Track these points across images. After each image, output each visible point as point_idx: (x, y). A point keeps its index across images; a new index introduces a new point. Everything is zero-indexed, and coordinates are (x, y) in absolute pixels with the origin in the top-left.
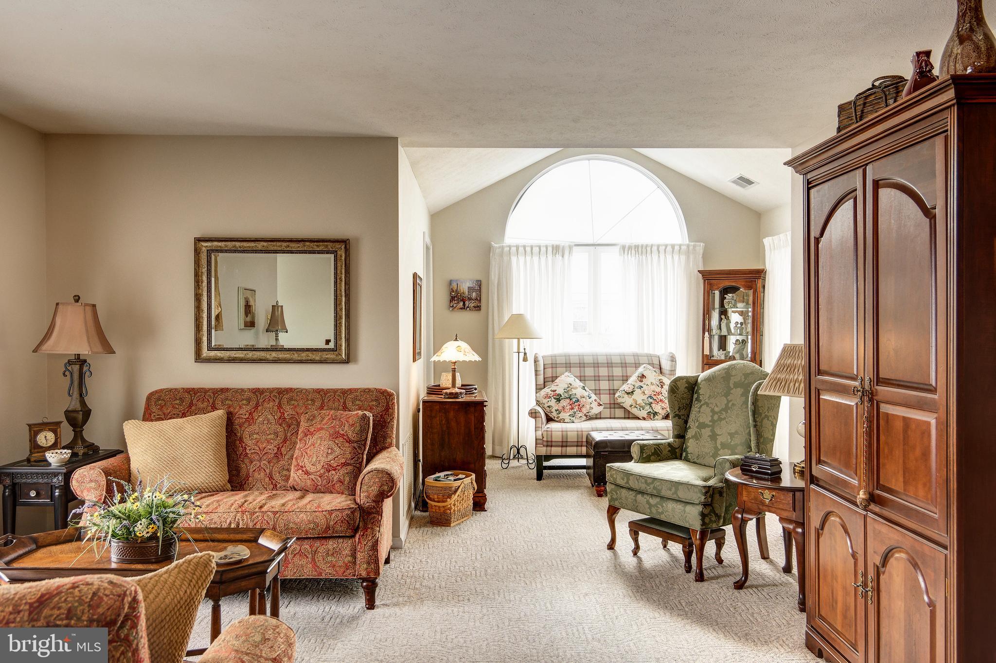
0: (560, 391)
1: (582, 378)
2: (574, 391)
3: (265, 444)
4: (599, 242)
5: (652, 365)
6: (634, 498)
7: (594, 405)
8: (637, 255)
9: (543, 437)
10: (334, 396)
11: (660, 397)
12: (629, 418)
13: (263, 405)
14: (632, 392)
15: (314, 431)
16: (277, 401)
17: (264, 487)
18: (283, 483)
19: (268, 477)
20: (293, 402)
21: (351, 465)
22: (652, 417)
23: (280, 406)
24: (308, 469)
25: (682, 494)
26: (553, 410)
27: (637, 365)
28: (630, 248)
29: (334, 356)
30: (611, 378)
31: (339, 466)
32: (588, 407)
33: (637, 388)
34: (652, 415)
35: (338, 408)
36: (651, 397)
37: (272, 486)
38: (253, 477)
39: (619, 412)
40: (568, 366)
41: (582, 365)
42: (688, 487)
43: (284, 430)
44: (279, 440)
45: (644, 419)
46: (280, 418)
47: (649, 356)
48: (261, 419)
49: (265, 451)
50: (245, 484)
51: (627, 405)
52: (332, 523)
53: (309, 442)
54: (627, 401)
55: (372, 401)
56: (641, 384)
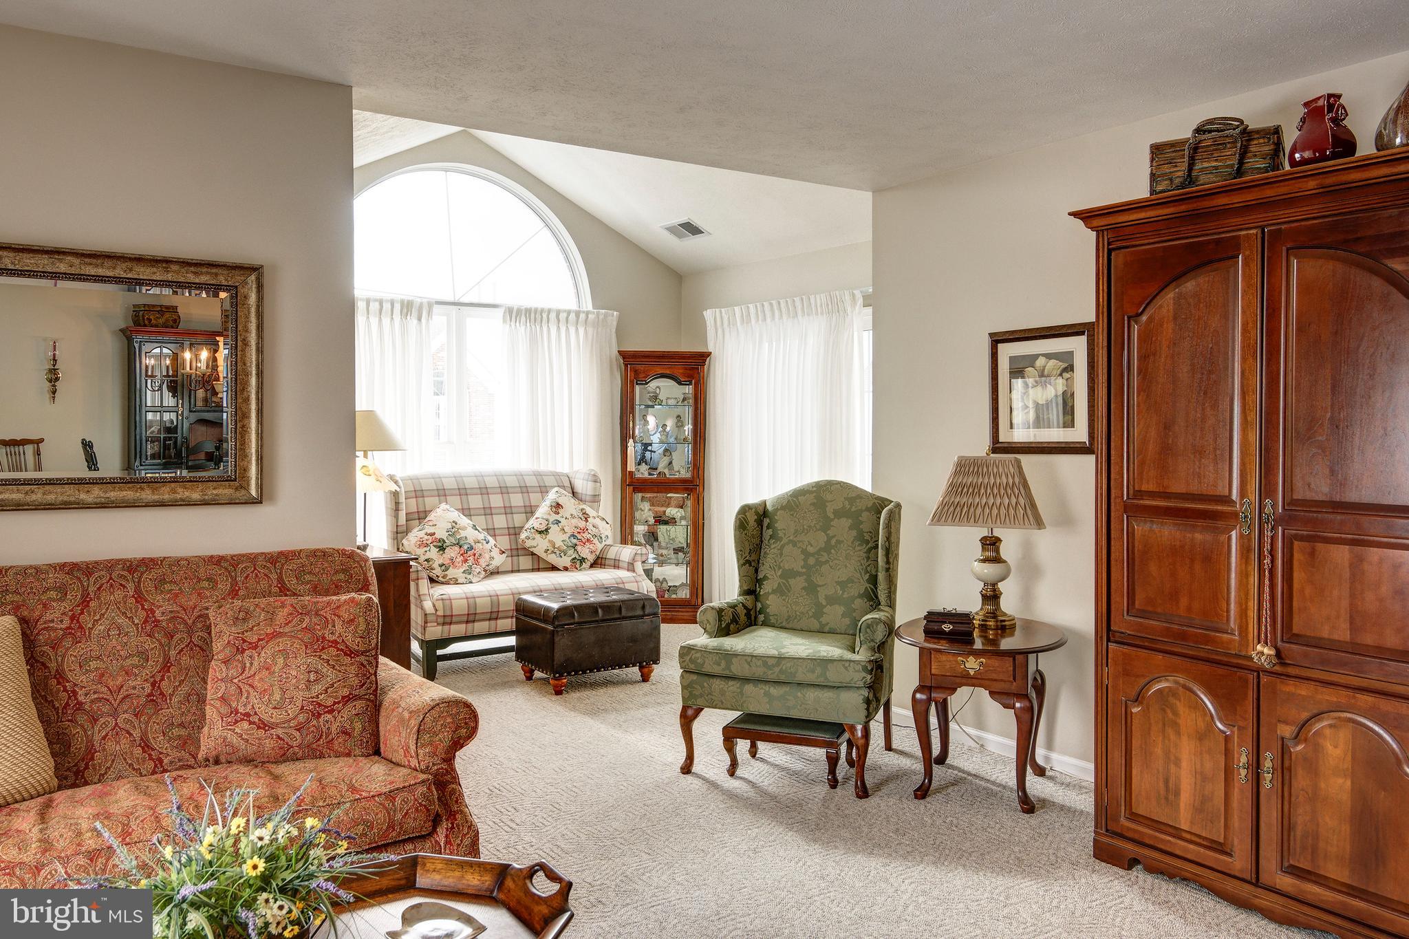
0: (441, 534)
1: (466, 512)
2: (463, 534)
3: (120, 679)
4: (465, 300)
5: (563, 487)
6: (739, 690)
7: (495, 553)
8: (528, 324)
9: (436, 610)
10: (255, 569)
11: (586, 535)
12: (538, 570)
13: (99, 598)
14: (547, 530)
15: (259, 640)
16: (131, 587)
17: (134, 769)
18: (175, 754)
19: (140, 745)
20: (167, 587)
21: (360, 698)
22: (578, 566)
23: (139, 598)
24: (265, 717)
25: (833, 676)
26: (436, 565)
27: (544, 490)
28: (519, 311)
29: (231, 491)
30: (508, 510)
31: (339, 703)
32: (487, 556)
33: (553, 523)
34: (578, 562)
35: (270, 592)
36: (573, 536)
37: (150, 765)
38: (104, 750)
39: (525, 562)
40: (442, 494)
41: (463, 492)
42: (844, 665)
43: (161, 644)
44: (152, 667)
45: (566, 569)
46: (146, 622)
47: (556, 475)
48: (102, 628)
49: (123, 693)
50: (87, 767)
51: (539, 551)
52: (399, 816)
53: (251, 664)
54: (540, 545)
55: (337, 572)
56: (557, 517)
